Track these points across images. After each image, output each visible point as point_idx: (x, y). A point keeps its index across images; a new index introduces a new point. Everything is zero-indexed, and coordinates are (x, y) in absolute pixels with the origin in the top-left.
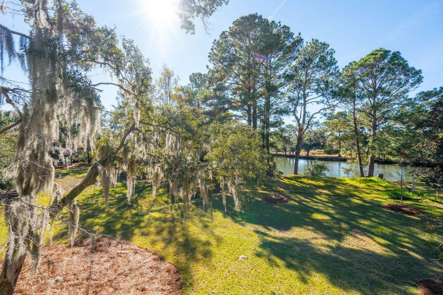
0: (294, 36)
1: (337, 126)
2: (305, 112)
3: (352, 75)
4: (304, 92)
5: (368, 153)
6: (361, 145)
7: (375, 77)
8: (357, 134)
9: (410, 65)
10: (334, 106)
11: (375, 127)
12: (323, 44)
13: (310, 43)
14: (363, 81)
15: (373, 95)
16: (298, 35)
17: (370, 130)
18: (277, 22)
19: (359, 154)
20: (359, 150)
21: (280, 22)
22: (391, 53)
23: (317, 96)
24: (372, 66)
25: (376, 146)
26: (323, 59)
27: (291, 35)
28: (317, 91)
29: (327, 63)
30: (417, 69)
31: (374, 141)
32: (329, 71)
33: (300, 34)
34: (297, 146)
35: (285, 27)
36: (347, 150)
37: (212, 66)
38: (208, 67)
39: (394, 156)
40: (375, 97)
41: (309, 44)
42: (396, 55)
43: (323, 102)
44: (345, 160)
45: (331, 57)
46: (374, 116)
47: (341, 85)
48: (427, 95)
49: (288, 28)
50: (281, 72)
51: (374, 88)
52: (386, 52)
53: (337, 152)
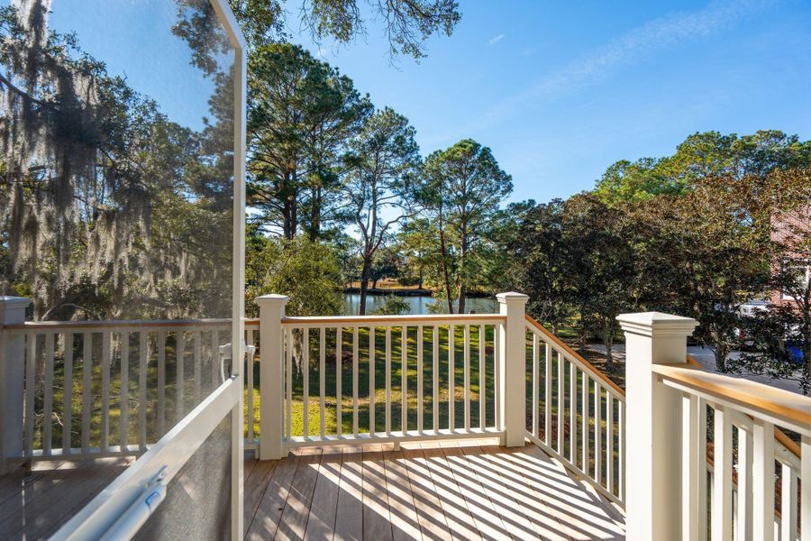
0: (360, 98)
1: (419, 243)
2: (375, 218)
3: (438, 171)
4: (373, 185)
5: (457, 282)
6: (449, 270)
7: (465, 177)
8: (444, 255)
9: (501, 168)
10: (417, 213)
11: (465, 246)
12: (400, 118)
13: (382, 112)
14: (451, 181)
15: (462, 200)
16: (365, 96)
17: (457, 249)
18: (332, 66)
19: (448, 283)
20: (447, 279)
21: (337, 69)
22: (481, 148)
23: (393, 195)
24: (461, 161)
25: (467, 272)
26: (400, 140)
27: (355, 95)
28: (392, 186)
29: (405, 148)
30: (508, 174)
31: (465, 264)
32: (409, 159)
33: (368, 95)
34: (364, 272)
35: (345, 79)
36: (432, 278)
37: (214, 121)
38: (206, 121)
39: (485, 285)
40: (464, 205)
41: (380, 113)
42: (486, 152)
43: (400, 204)
44: (428, 294)
45: (412, 139)
46: (464, 230)
47: (424, 182)
48: (517, 208)
49: (351, 81)
50: (340, 151)
51: (463, 191)
52: (477, 146)
53: (419, 281)
